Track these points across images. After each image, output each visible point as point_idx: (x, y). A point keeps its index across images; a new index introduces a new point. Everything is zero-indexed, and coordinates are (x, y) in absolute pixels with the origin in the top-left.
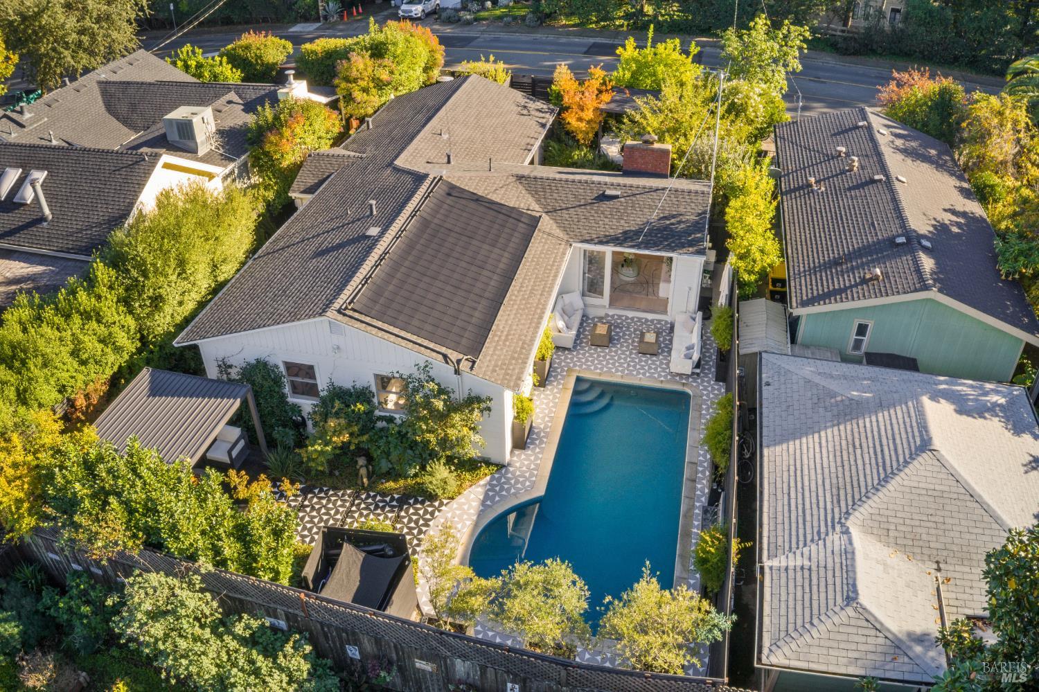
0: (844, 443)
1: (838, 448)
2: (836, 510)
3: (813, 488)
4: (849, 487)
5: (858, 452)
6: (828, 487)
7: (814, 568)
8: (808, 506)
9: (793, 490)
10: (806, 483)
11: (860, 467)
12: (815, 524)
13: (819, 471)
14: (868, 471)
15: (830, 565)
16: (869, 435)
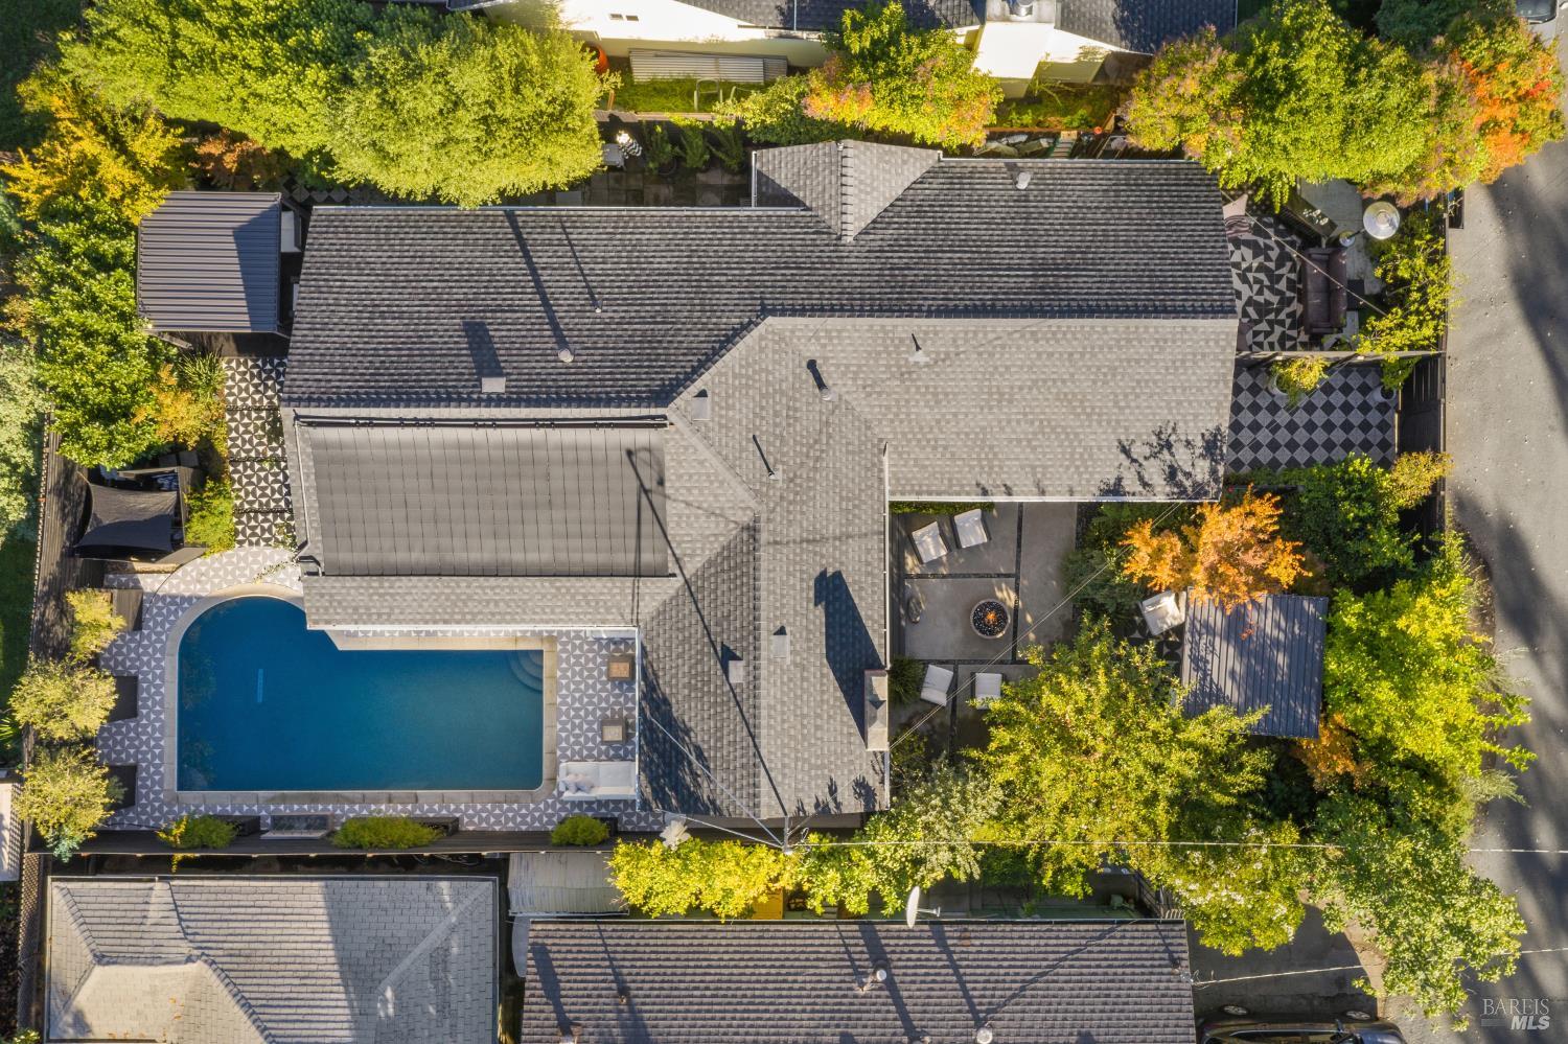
0: (314, 967)
1: (307, 960)
2: (220, 952)
3: (254, 931)
4: (247, 967)
5: (297, 981)
6: (253, 946)
7: (143, 928)
8: (232, 924)
9: (259, 910)
10: (263, 925)
11: (271, 981)
12: (207, 931)
13: (278, 938)
14: (262, 988)
15: (143, 942)
16: (317, 996)
